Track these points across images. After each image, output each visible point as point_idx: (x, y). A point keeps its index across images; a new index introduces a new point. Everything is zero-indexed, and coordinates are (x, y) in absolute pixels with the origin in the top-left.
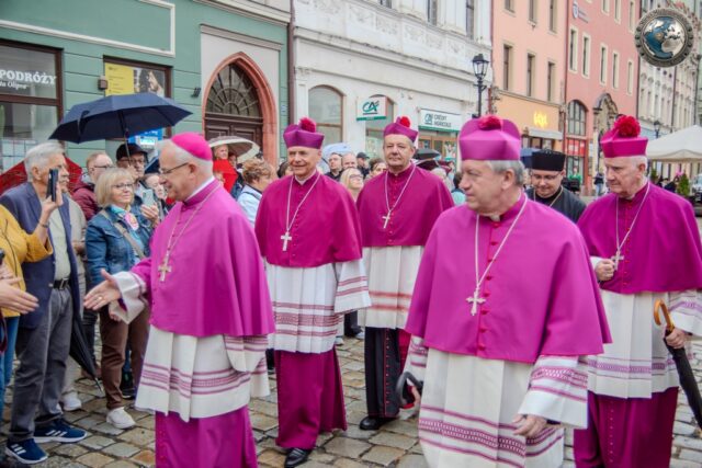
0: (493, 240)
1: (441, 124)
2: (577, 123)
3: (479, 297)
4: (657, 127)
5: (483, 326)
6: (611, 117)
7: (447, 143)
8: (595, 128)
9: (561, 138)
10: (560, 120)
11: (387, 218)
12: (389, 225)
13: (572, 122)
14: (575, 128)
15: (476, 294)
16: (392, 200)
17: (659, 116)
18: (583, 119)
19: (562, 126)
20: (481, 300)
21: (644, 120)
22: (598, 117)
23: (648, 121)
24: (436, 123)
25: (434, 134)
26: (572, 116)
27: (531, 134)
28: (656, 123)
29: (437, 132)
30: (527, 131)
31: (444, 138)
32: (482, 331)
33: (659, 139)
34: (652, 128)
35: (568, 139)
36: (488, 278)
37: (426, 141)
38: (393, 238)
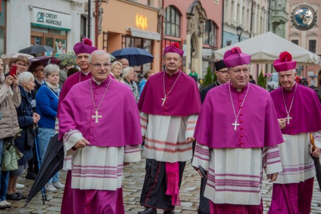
0: (240, 99)
1: (52, 22)
2: (173, 26)
3: (237, 123)
4: (239, 32)
5: (242, 135)
6: (201, 22)
7: (57, 40)
8: (188, 31)
9: (159, 39)
10: (159, 23)
11: (164, 100)
12: (165, 103)
13: (169, 25)
14: (171, 30)
15: (236, 122)
16: (167, 90)
17: (241, 23)
18: (177, 23)
19: (160, 28)
20: (238, 125)
21: (228, 25)
22: (190, 21)
23: (232, 26)
24: (47, 21)
25: (46, 32)
26: (168, 19)
27: (133, 34)
28: (239, 28)
29: (49, 29)
30: (129, 31)
31: (55, 36)
32: (242, 136)
33: (241, 42)
34: (235, 32)
35: (166, 40)
36: (241, 115)
37: (38, 38)
38: (167, 111)
